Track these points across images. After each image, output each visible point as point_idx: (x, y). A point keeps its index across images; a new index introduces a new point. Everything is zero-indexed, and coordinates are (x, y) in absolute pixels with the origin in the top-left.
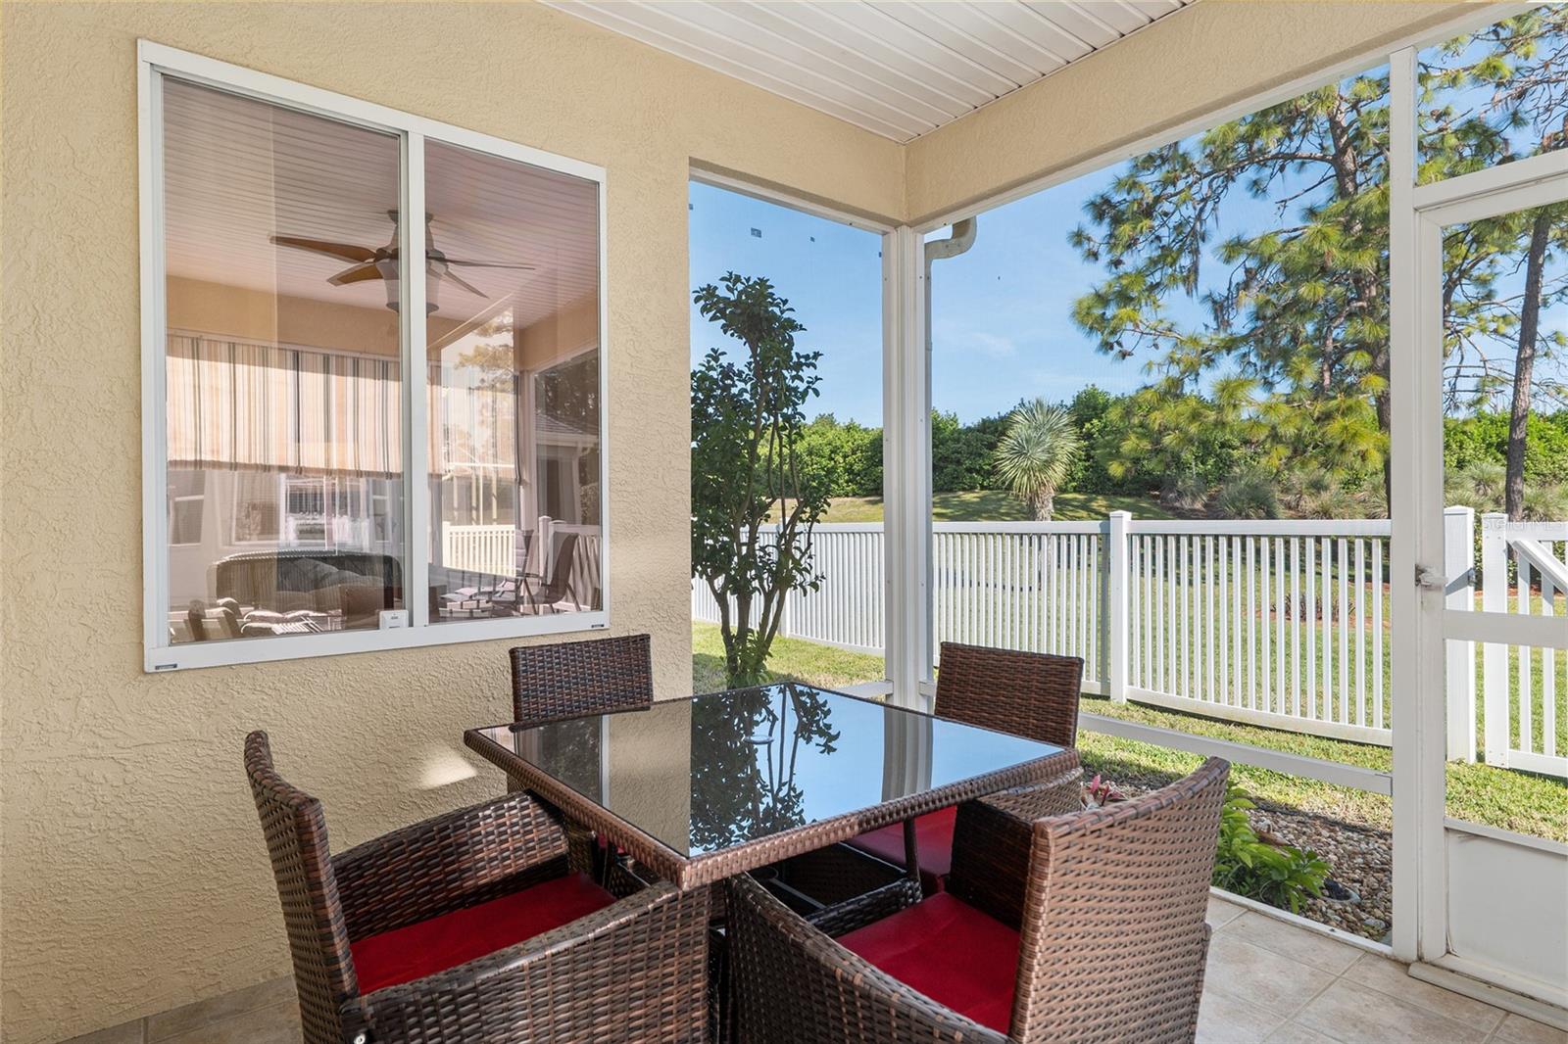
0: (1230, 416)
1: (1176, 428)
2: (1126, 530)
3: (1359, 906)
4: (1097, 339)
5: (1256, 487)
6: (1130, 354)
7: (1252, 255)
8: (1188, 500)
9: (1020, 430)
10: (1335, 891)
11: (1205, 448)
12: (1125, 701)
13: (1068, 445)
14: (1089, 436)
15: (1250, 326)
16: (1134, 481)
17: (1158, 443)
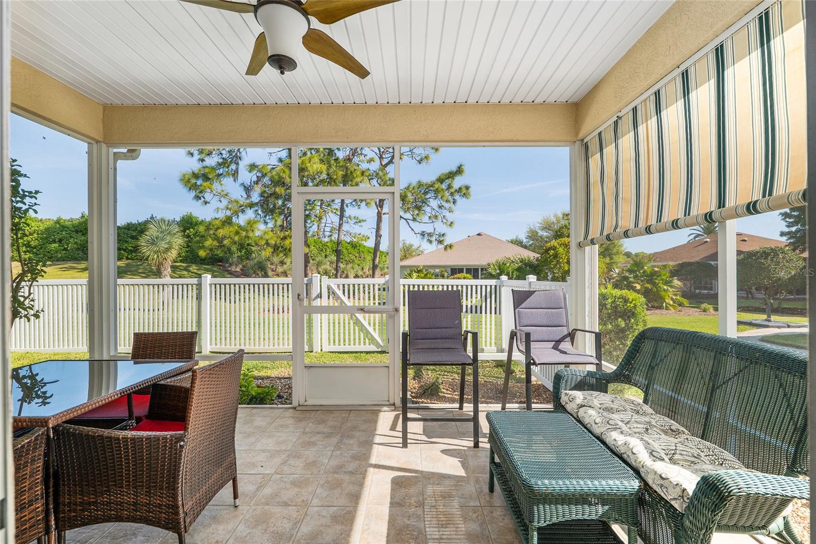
0: (251, 234)
1: (229, 237)
2: (209, 282)
3: (286, 399)
4: (193, 194)
5: (261, 262)
6: (209, 203)
7: (259, 171)
8: (234, 267)
9: (153, 231)
10: (279, 397)
11: (241, 246)
12: (208, 352)
13: (178, 241)
14: (188, 236)
15: (259, 199)
16: (210, 258)
17: (222, 243)
